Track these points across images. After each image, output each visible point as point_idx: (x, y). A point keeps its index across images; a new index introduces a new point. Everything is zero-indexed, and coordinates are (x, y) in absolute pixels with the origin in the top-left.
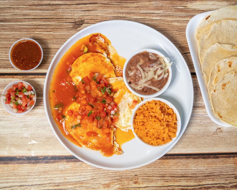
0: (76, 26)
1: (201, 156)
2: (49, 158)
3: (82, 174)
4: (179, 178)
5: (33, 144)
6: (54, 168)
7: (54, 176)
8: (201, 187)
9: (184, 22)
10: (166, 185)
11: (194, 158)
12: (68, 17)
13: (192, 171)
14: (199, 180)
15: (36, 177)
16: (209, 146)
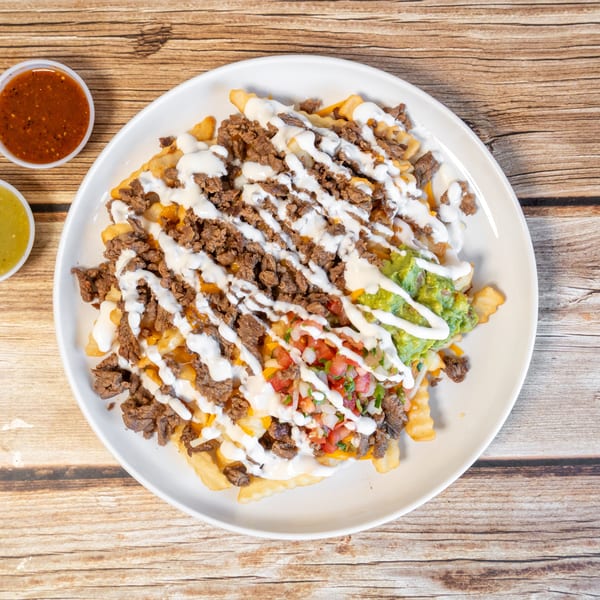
0: (146, 48)
1: (553, 467)
2: (67, 473)
3: (171, 522)
4: (480, 535)
5: (18, 431)
6: (85, 505)
7: (87, 528)
8: (550, 563)
9: (504, 29)
10: (440, 558)
11: (531, 474)
12: (119, 19)
13: (520, 513)
14: (544, 542)
15: (29, 531)
16: (578, 436)
